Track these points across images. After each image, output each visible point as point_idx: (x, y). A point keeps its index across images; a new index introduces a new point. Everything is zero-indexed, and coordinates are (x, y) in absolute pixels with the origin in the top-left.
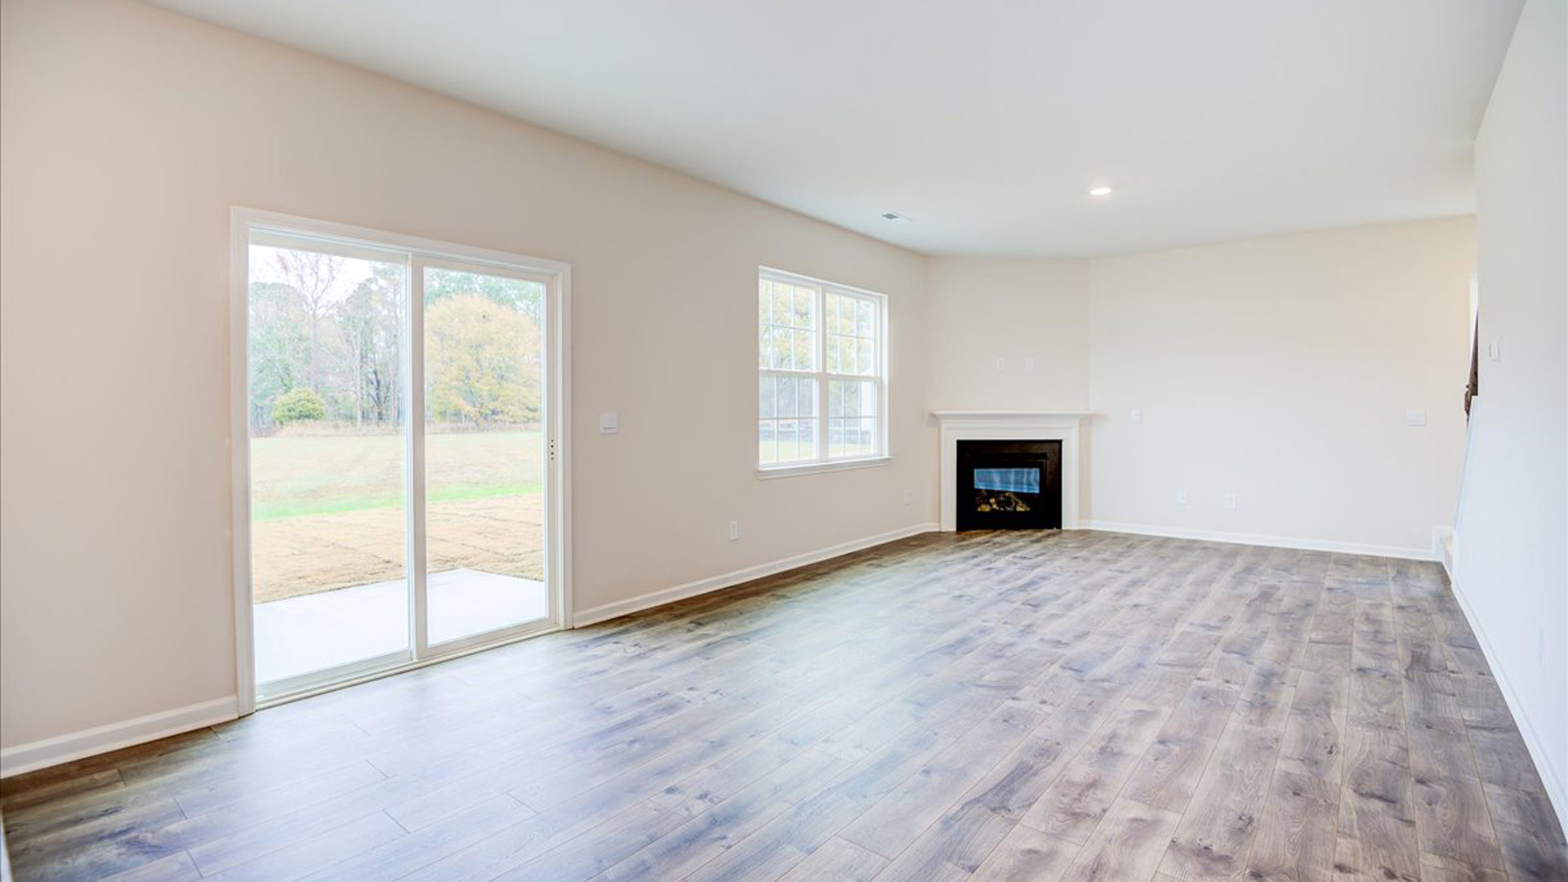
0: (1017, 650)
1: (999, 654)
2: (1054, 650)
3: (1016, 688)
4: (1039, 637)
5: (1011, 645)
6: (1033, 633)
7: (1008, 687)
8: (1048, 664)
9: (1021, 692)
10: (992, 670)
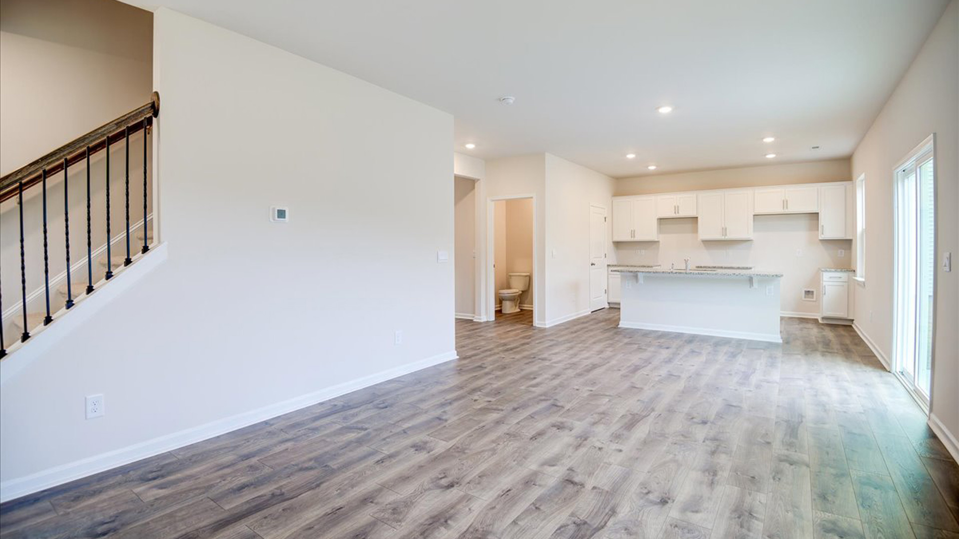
0: (589, 419)
1: (603, 416)
2: (565, 419)
3: (590, 395)
4: (573, 431)
5: (594, 424)
6: (577, 437)
7: (594, 396)
8: (571, 409)
9: (587, 394)
10: (604, 405)
